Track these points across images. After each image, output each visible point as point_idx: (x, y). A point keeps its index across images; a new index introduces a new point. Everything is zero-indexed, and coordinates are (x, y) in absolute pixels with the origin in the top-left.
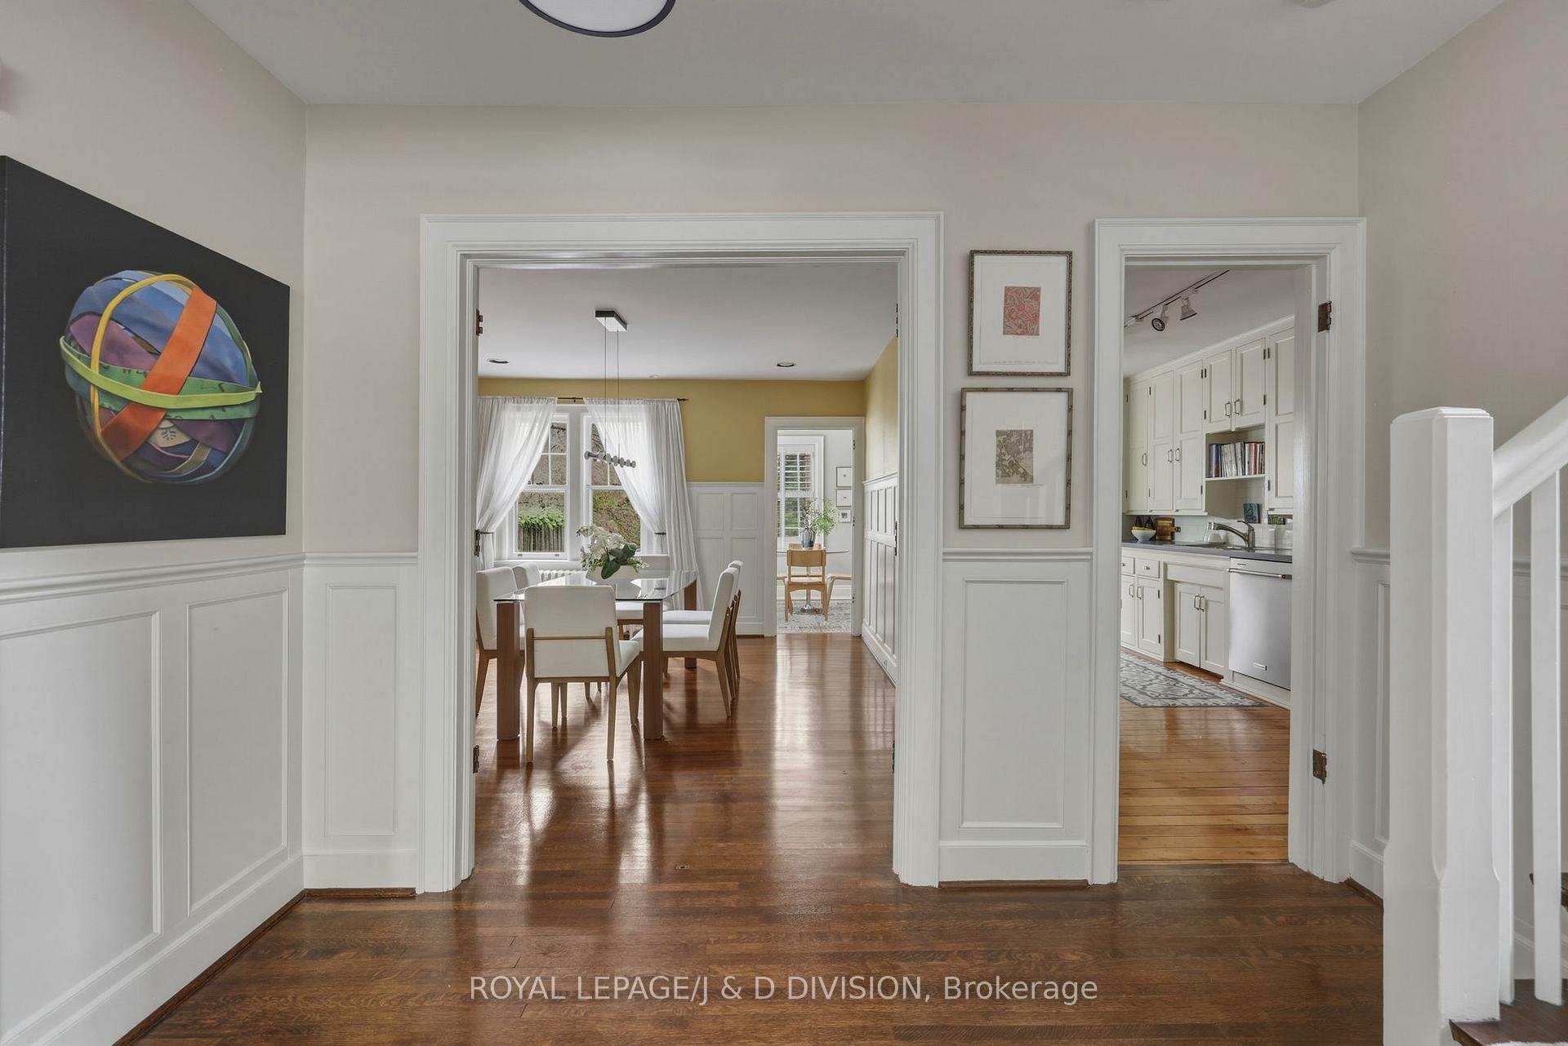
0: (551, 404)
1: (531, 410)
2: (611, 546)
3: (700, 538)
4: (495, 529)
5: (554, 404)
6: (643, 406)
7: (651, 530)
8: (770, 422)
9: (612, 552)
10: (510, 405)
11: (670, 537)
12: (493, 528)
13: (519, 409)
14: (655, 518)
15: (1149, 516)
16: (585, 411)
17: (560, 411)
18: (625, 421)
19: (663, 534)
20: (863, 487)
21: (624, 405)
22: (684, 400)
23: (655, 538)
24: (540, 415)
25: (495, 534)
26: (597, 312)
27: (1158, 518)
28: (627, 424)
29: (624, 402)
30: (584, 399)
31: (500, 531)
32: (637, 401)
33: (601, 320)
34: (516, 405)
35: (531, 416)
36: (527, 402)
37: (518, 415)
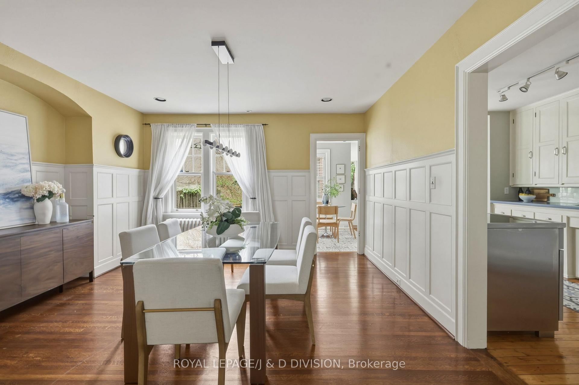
0: (193, 127)
1: (182, 130)
2: (224, 210)
3: (275, 201)
4: (163, 196)
5: (194, 128)
6: (243, 128)
7: (248, 196)
8: (313, 136)
9: (224, 215)
10: (171, 129)
11: (258, 201)
12: (162, 196)
13: (176, 131)
14: (250, 190)
15: (528, 188)
16: (212, 131)
17: (198, 131)
18: (233, 137)
19: (255, 198)
20: (365, 172)
21: (233, 128)
22: (265, 125)
23: (250, 201)
24: (187, 134)
25: (163, 199)
26: (212, 42)
27: (534, 188)
28: (235, 138)
29: (233, 126)
30: (211, 125)
31: (166, 197)
32: (239, 126)
33: (215, 48)
34: (174, 128)
35: (182, 134)
36: (180, 127)
37: (175, 134)
